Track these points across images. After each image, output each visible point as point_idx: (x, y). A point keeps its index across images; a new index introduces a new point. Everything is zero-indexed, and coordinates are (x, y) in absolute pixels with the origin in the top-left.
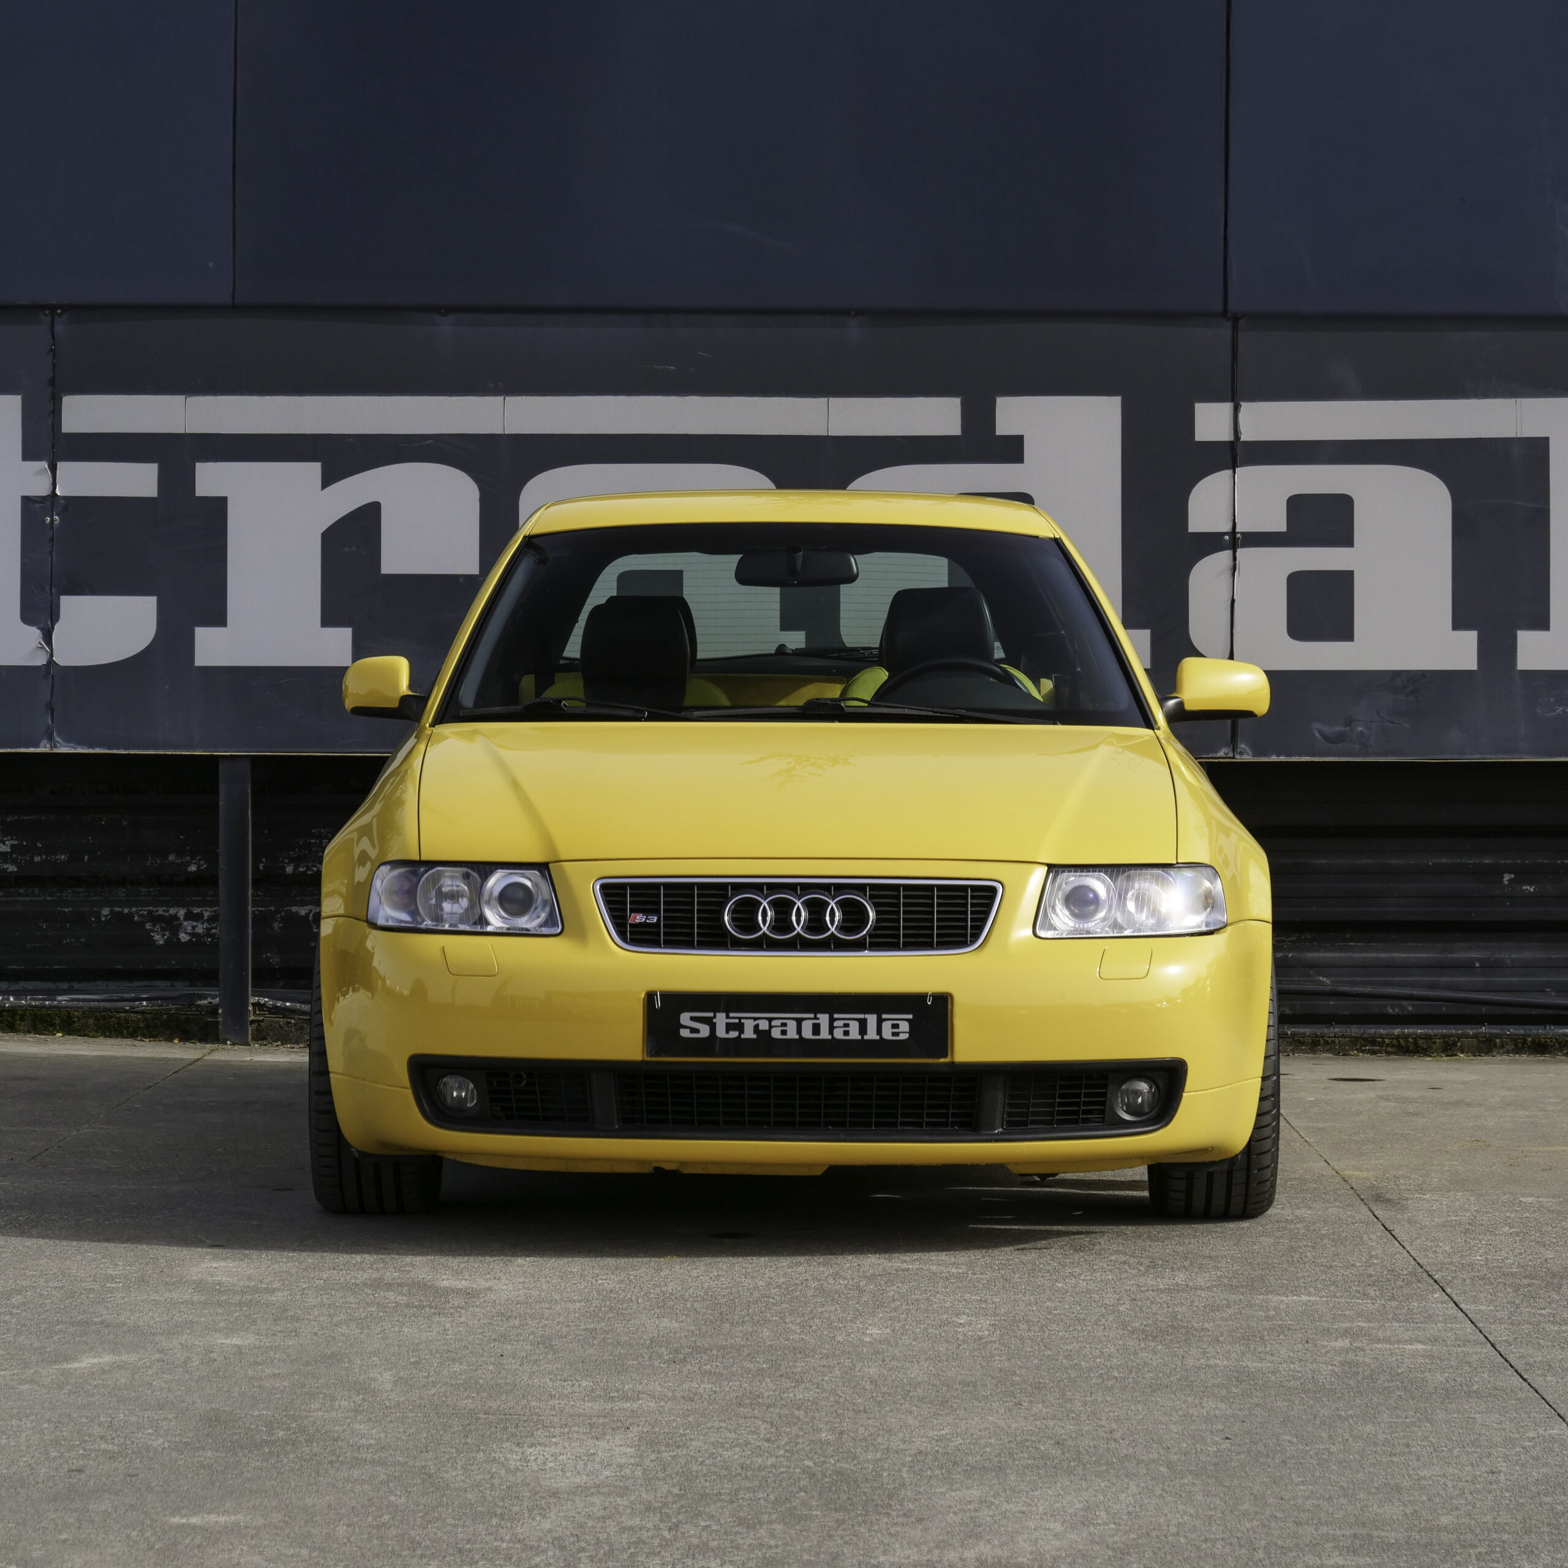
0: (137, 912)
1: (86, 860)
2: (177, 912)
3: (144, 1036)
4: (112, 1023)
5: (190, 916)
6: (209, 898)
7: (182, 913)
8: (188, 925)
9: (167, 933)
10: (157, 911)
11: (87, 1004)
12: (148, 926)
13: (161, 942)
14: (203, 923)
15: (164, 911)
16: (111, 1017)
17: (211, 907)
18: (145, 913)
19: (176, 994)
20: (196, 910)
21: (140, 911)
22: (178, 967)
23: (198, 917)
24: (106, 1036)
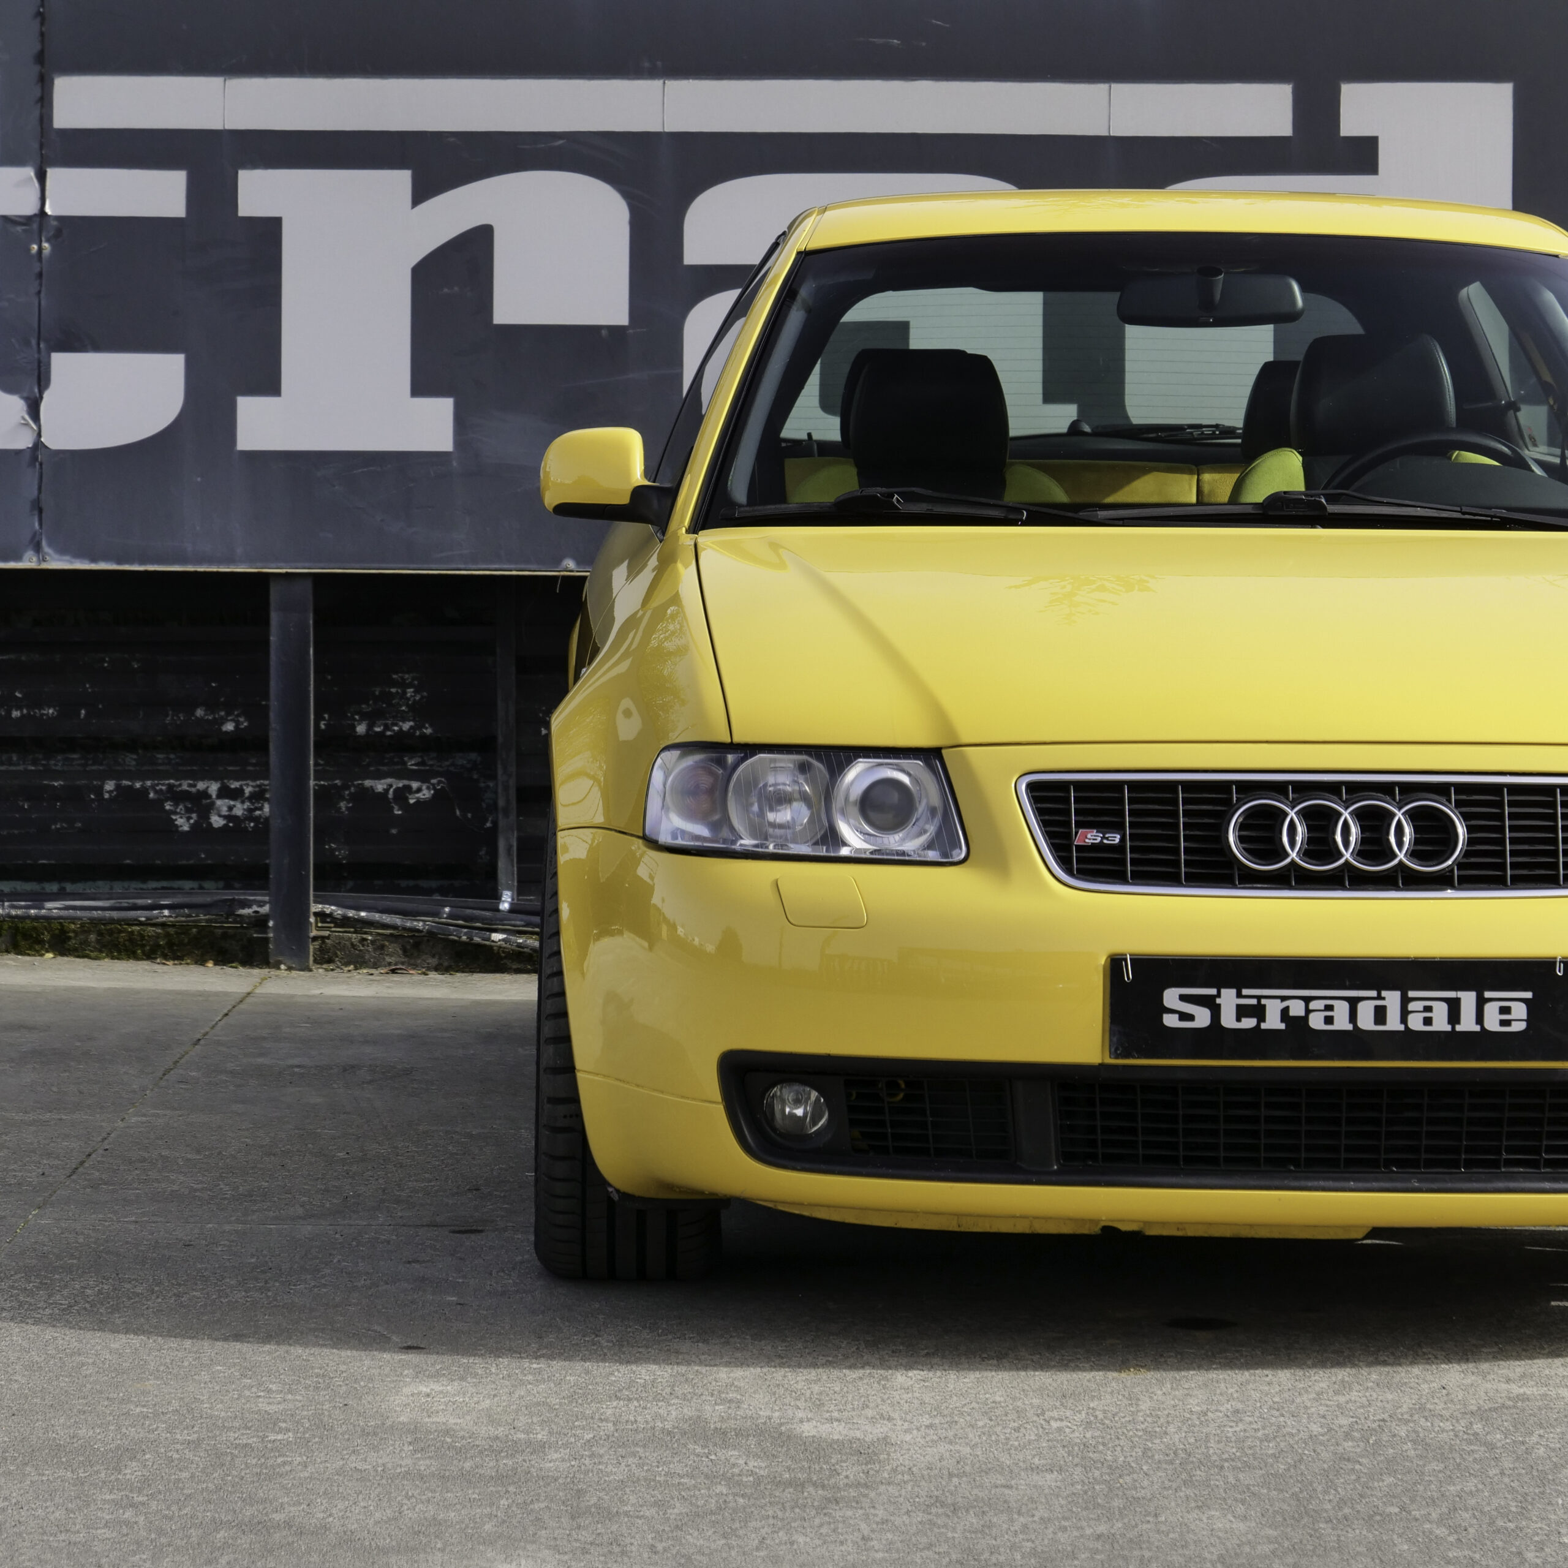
0: (153, 787)
1: (82, 716)
2: (208, 787)
3: (165, 957)
4: (121, 940)
5: (224, 793)
6: (250, 768)
7: (214, 788)
8: (222, 804)
9: (194, 816)
10: (180, 785)
11: (87, 914)
12: (168, 806)
13: (186, 828)
14: (243, 802)
15: (190, 785)
16: (120, 932)
17: (254, 780)
18: (164, 788)
19: (208, 899)
20: (234, 785)
21: (157, 785)
22: (209, 862)
23: (236, 794)
24: (113, 958)
